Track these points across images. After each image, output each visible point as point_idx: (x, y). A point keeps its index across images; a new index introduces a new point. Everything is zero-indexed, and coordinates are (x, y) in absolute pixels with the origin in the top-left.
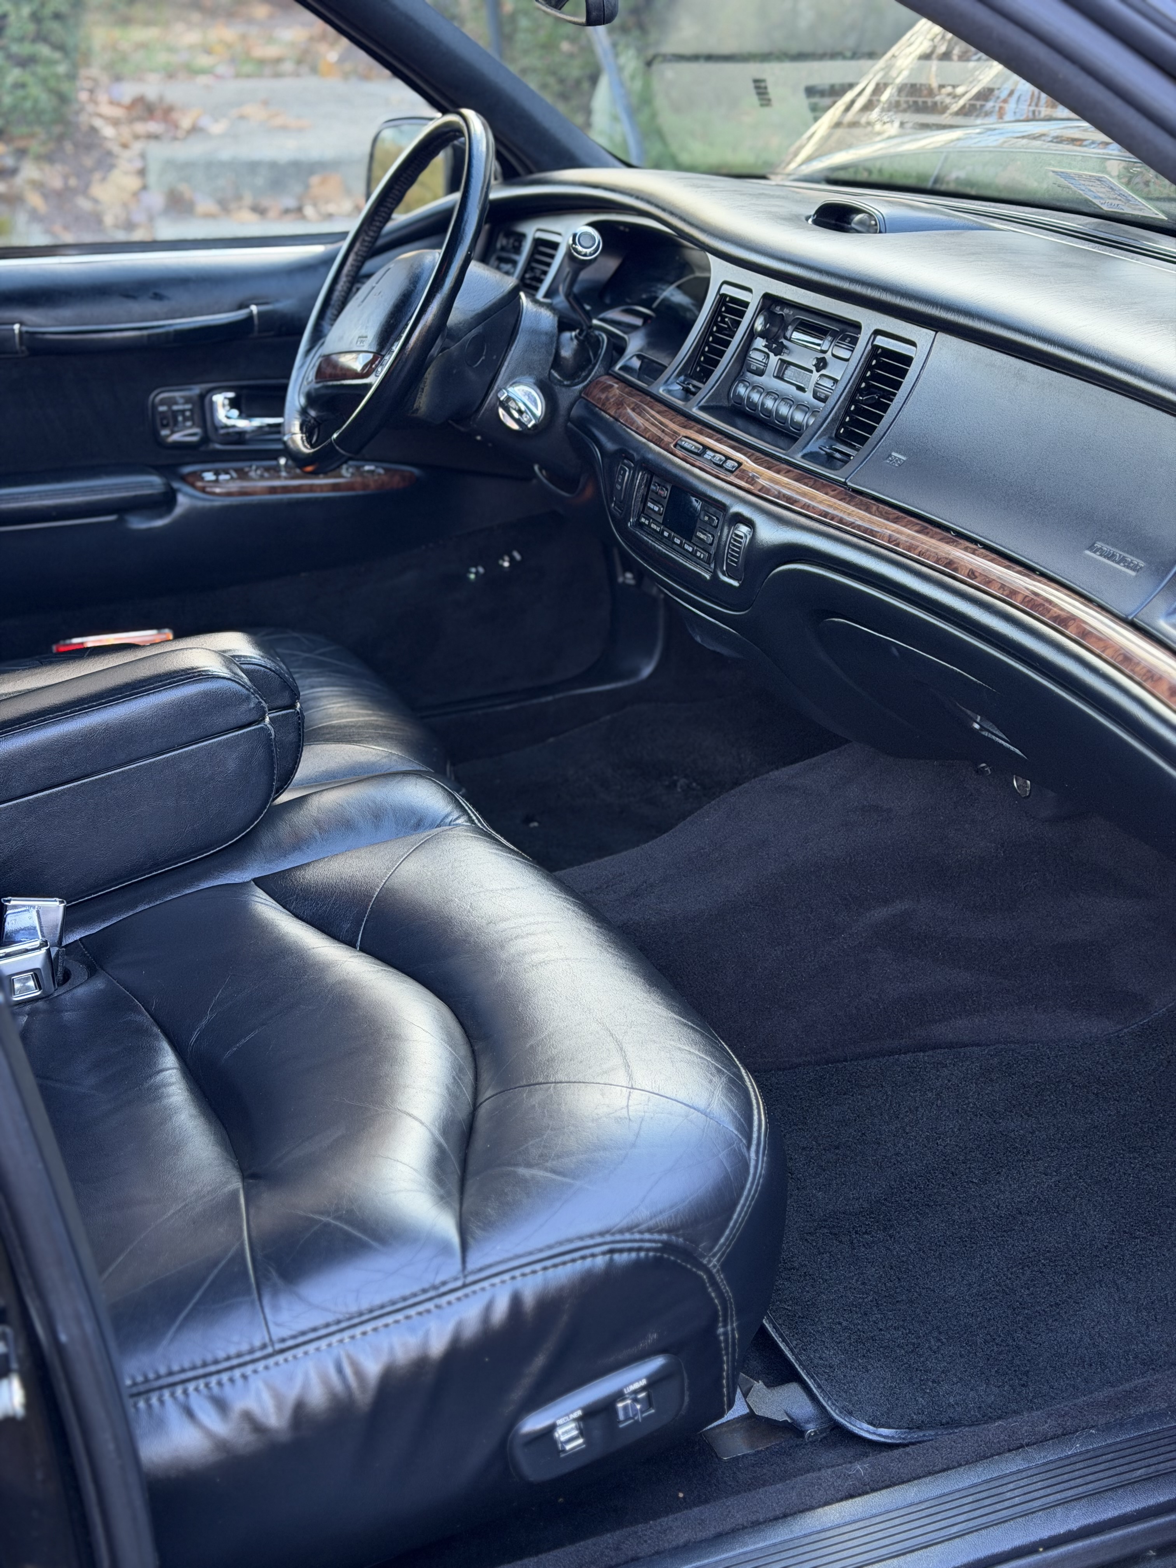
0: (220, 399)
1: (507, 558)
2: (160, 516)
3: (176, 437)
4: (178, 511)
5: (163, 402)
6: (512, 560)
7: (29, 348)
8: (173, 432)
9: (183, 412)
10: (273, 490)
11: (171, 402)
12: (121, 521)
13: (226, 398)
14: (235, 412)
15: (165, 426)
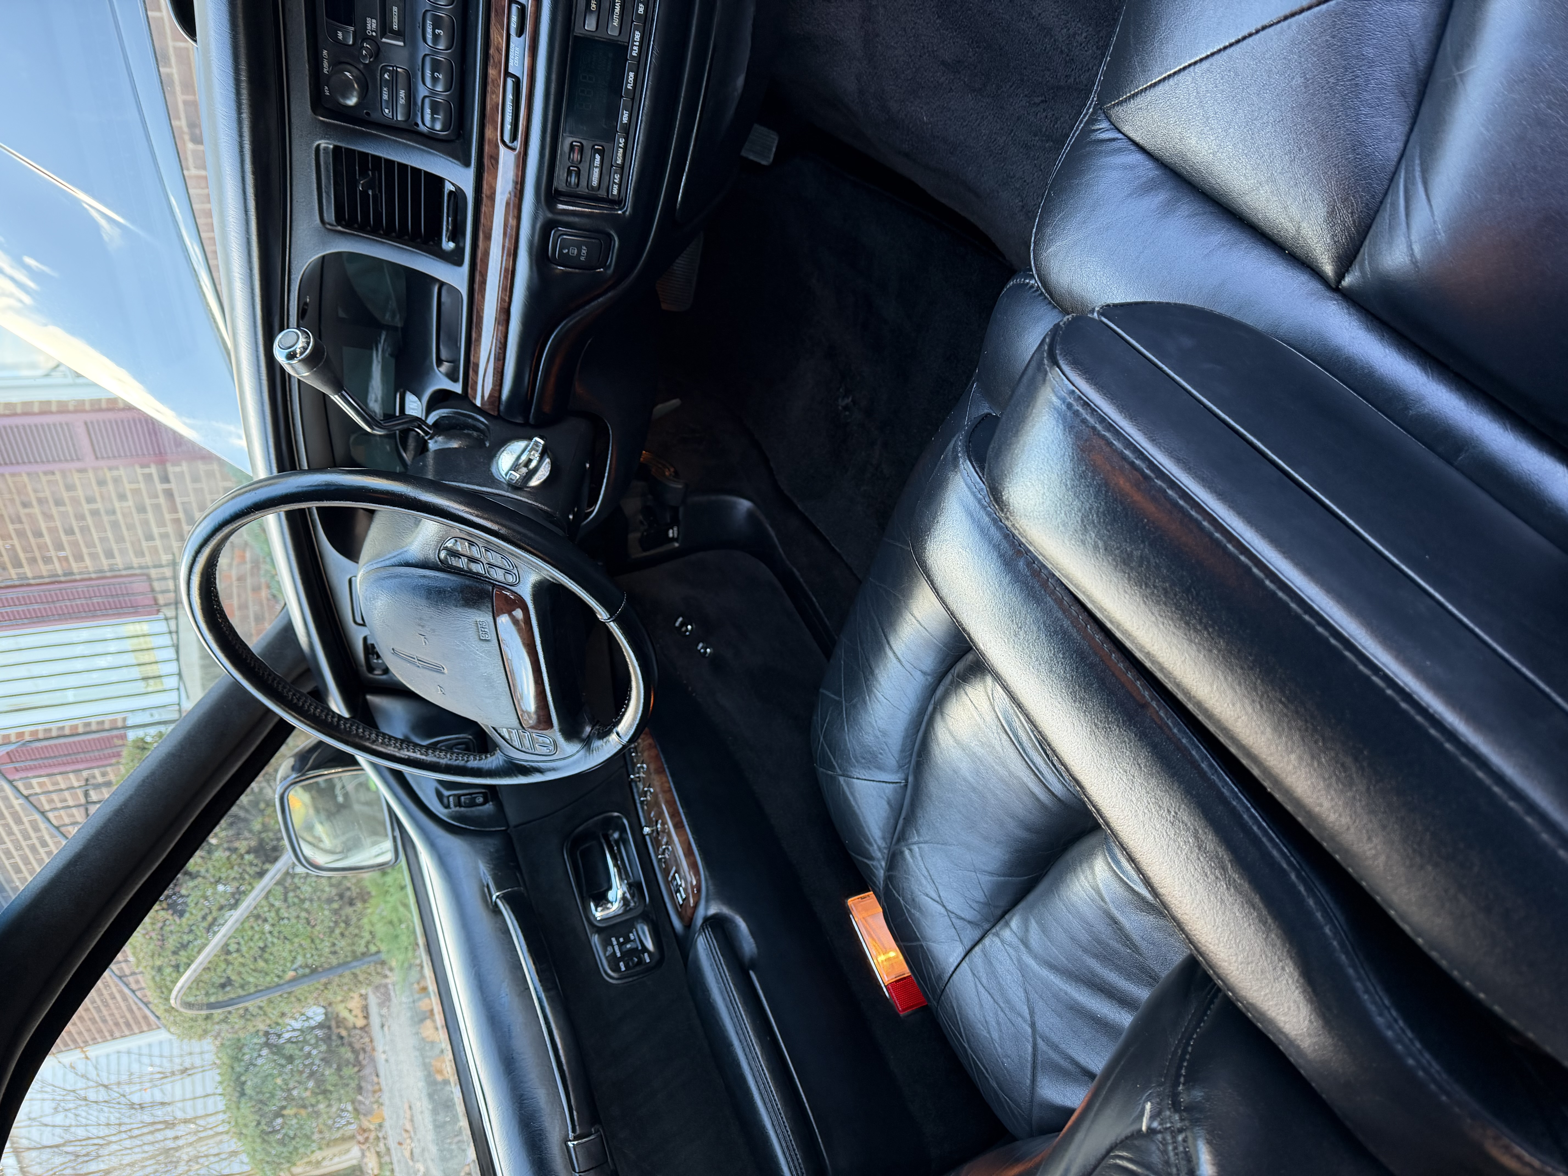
0: (599, 914)
1: (684, 629)
2: (737, 926)
3: (650, 945)
4: (726, 910)
5: (616, 969)
6: (684, 624)
7: (592, 1125)
8: (645, 949)
9: (620, 945)
10: (678, 826)
11: (614, 961)
12: (753, 965)
13: (596, 910)
14: (611, 895)
15: (641, 961)
